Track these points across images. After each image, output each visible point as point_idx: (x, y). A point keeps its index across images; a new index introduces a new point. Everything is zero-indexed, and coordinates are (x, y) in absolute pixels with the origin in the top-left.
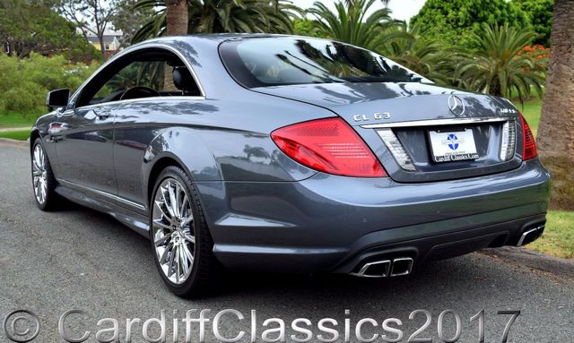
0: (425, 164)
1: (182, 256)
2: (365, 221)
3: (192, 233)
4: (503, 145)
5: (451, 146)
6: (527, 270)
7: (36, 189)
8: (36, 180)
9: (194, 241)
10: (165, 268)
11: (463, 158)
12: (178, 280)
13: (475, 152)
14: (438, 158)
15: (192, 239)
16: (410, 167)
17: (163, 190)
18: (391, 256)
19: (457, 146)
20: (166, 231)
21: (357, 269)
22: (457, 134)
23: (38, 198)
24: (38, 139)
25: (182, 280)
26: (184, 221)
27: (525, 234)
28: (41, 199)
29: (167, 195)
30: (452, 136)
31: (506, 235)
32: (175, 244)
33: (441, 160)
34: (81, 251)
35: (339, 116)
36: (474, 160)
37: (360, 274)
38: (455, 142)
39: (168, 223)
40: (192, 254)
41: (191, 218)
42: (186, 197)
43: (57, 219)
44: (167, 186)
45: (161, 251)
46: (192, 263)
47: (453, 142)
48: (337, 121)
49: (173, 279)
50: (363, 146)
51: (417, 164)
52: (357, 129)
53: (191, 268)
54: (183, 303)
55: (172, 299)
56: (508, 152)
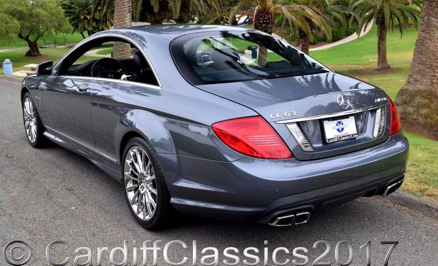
0: (320, 145)
1: (147, 201)
2: (277, 190)
3: (154, 187)
4: (376, 126)
5: (338, 130)
6: (391, 205)
7: (28, 130)
8: (27, 124)
9: (156, 193)
10: (135, 207)
11: (347, 138)
12: (144, 218)
13: (356, 132)
14: (329, 140)
15: (155, 192)
16: (309, 149)
17: (132, 153)
18: (294, 212)
19: (343, 129)
20: (135, 182)
21: (272, 221)
22: (343, 121)
23: (30, 137)
24: (27, 94)
25: (148, 218)
26: (149, 178)
27: (389, 187)
28: (32, 139)
29: (135, 156)
30: (339, 122)
31: (375, 190)
32: (142, 192)
33: (331, 141)
34: (69, 186)
35: (260, 115)
36: (355, 138)
37: (274, 224)
38: (342, 126)
39: (136, 177)
40: (155, 202)
41: (154, 177)
42: (149, 162)
43: (46, 155)
44: (134, 150)
45: (131, 195)
46: (155, 208)
47: (340, 127)
48: (259, 119)
49: (141, 216)
50: (277, 137)
51: (314, 145)
52: (273, 124)
53: (154, 211)
54: (149, 234)
55: (141, 231)
56: (379, 131)
